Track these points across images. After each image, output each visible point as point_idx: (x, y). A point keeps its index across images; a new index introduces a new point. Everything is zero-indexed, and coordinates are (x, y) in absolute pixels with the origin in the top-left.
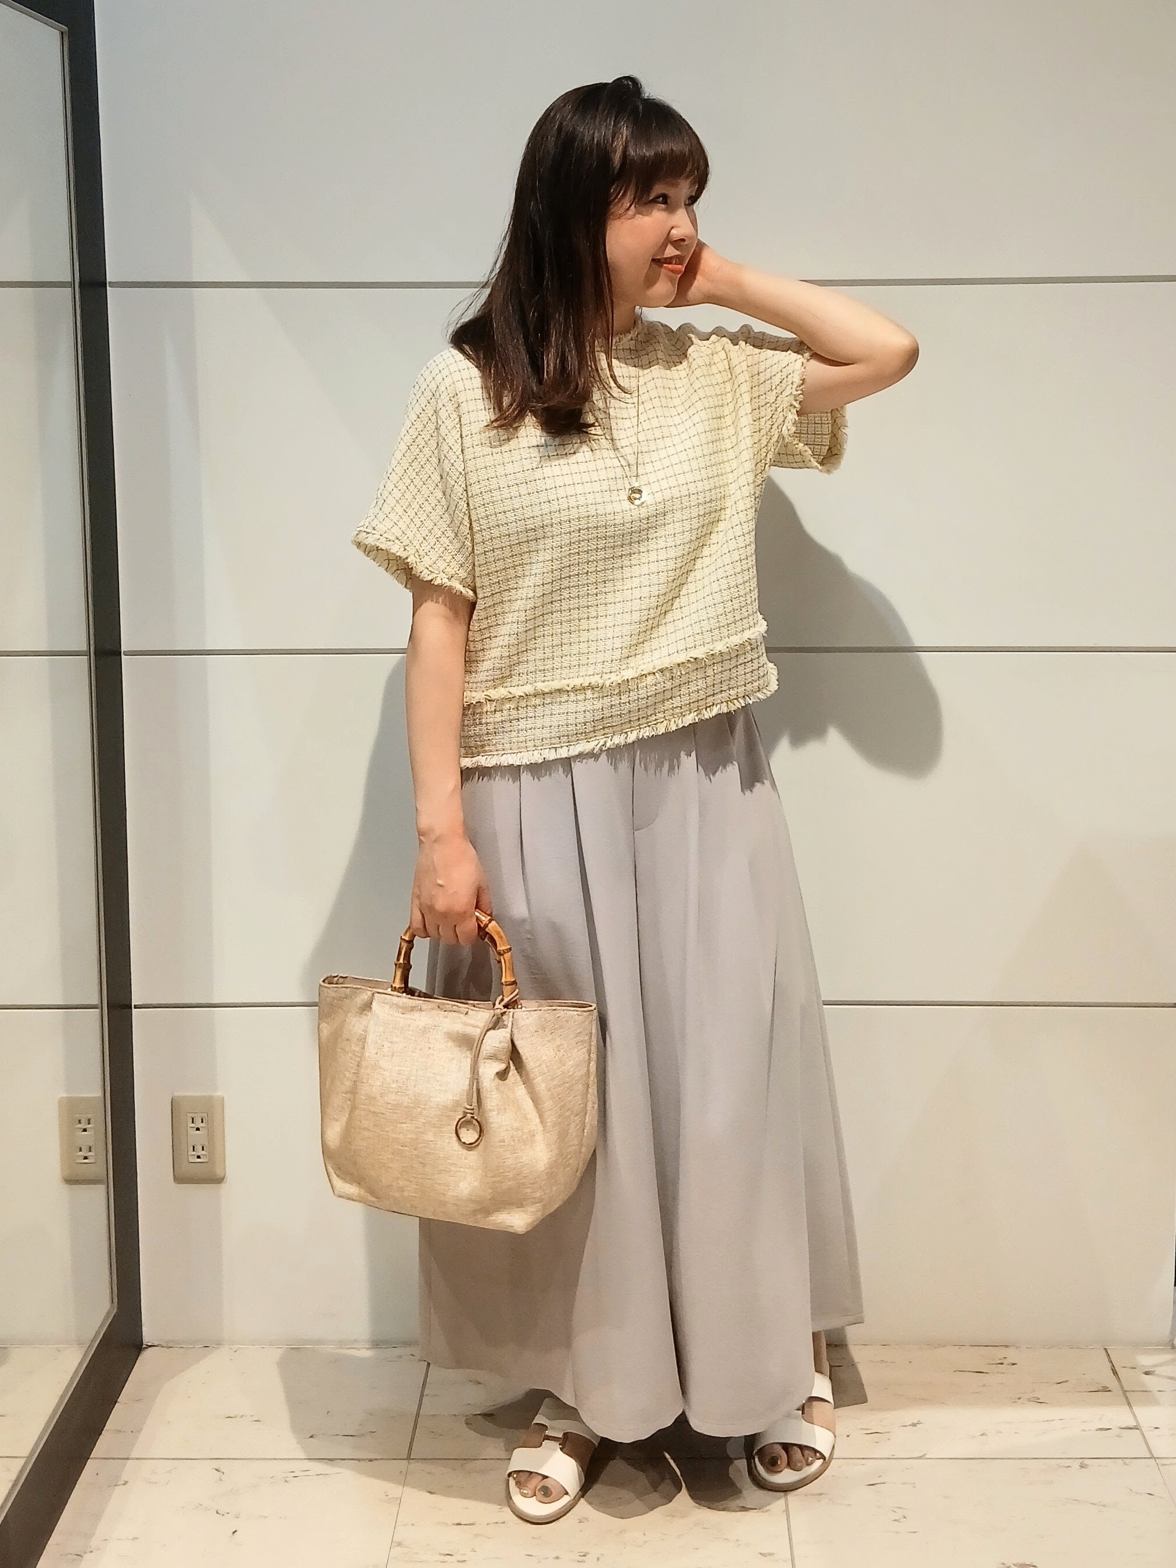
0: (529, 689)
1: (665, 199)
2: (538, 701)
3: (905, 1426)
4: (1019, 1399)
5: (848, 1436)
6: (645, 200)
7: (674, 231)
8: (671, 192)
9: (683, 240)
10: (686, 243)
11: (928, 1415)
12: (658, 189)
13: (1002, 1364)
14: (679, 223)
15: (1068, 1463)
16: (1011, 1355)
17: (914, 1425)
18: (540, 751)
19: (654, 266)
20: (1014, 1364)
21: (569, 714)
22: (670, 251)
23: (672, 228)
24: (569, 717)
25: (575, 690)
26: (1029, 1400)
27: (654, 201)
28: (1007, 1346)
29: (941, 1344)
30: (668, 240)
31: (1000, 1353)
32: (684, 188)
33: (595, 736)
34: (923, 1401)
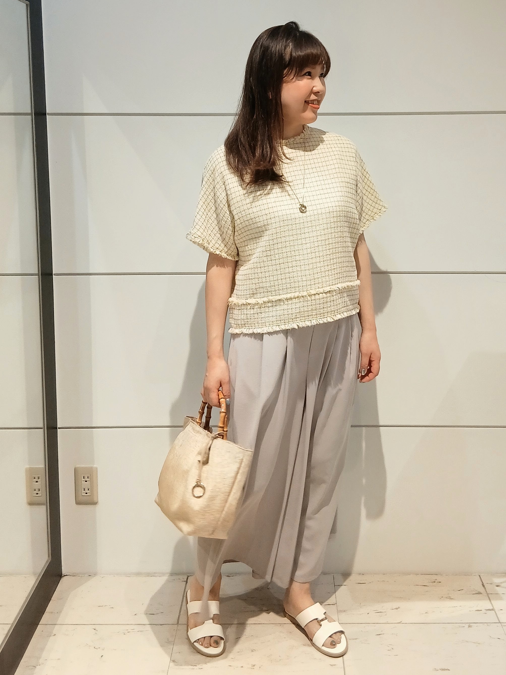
0: (266, 299)
1: (309, 74)
2: (270, 304)
3: (393, 609)
4: (442, 597)
5: (368, 614)
6: (300, 74)
7: (314, 88)
8: (313, 71)
9: (319, 92)
10: (320, 93)
11: (403, 605)
12: (307, 70)
13: (435, 582)
14: (317, 84)
15: (463, 625)
16: (439, 578)
17: (397, 609)
18: (272, 327)
19: (306, 104)
20: (440, 582)
21: (285, 310)
22: (313, 97)
23: (314, 87)
24: (285, 312)
25: (287, 299)
26: (447, 598)
27: (305, 75)
28: (437, 575)
29: (409, 574)
30: (312, 92)
31: (434, 577)
32: (318, 70)
33: (297, 321)
34: (401, 598)
